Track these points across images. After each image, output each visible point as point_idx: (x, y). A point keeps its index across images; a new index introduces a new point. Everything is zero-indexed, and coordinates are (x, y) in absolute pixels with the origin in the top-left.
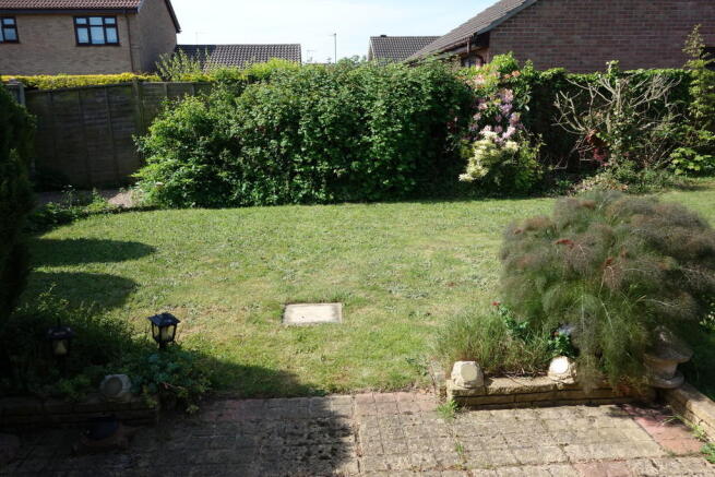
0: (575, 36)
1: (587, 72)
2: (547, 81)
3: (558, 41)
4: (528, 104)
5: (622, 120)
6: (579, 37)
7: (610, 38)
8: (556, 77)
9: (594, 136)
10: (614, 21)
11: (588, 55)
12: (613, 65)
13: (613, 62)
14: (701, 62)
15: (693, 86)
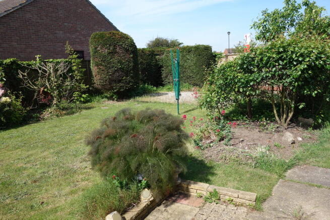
0: (14, 43)
1: (28, 61)
2: (8, 65)
3: (5, 45)
4: (4, 77)
5: (56, 82)
6: (16, 43)
7: (31, 45)
8: (13, 63)
9: (43, 91)
10: (31, 37)
11: (22, 52)
12: (39, 57)
13: (38, 56)
14: (75, 56)
15: (73, 66)
